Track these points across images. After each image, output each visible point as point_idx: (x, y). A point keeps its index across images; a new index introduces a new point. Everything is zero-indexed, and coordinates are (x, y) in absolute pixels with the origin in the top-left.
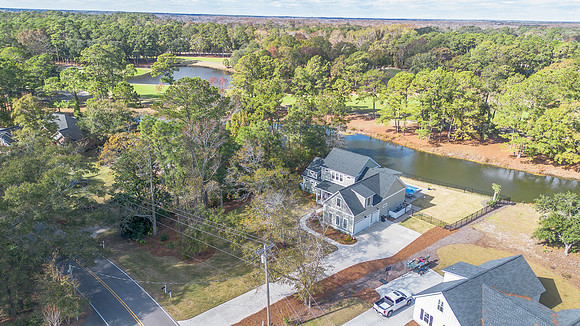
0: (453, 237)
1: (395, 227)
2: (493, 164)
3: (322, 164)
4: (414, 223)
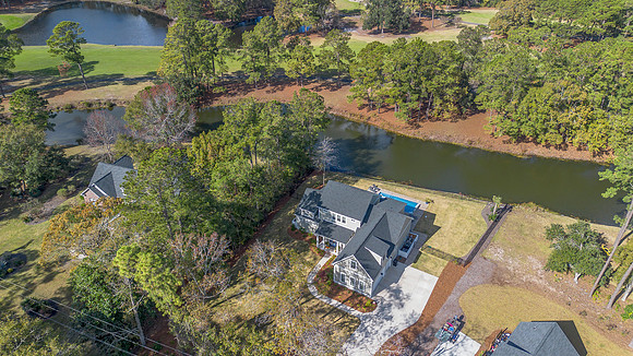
0: (468, 275)
1: (409, 271)
2: (477, 146)
3: (320, 204)
4: (425, 261)
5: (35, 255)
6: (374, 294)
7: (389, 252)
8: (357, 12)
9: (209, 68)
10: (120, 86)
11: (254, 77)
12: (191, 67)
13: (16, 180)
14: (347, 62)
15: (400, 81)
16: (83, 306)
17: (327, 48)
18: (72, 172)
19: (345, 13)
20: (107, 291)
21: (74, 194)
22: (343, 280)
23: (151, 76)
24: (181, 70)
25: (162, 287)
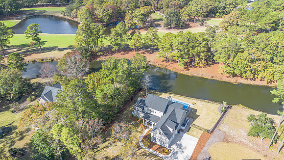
0: (212, 138)
1: (186, 136)
2: (215, 79)
3: (145, 105)
4: (193, 131)
5: (15, 128)
6: (170, 146)
7: (176, 127)
8: (161, 20)
9: (96, 44)
10: (56, 51)
11: (115, 48)
12: (88, 43)
13: (8, 94)
14: (156, 41)
15: (180, 50)
16: (36, 152)
17: (147, 35)
18: (33, 90)
19: (156, 20)
20: (47, 144)
21: (34, 100)
22: (155, 140)
23: (70, 47)
24: (84, 45)
25: (73, 143)
